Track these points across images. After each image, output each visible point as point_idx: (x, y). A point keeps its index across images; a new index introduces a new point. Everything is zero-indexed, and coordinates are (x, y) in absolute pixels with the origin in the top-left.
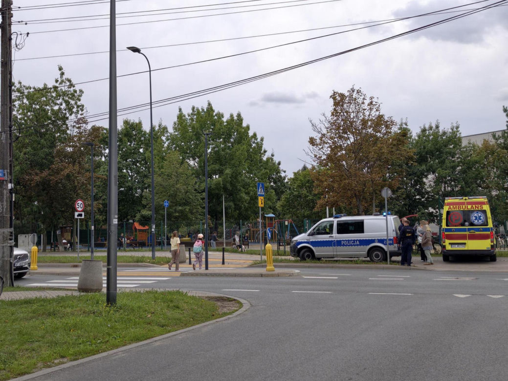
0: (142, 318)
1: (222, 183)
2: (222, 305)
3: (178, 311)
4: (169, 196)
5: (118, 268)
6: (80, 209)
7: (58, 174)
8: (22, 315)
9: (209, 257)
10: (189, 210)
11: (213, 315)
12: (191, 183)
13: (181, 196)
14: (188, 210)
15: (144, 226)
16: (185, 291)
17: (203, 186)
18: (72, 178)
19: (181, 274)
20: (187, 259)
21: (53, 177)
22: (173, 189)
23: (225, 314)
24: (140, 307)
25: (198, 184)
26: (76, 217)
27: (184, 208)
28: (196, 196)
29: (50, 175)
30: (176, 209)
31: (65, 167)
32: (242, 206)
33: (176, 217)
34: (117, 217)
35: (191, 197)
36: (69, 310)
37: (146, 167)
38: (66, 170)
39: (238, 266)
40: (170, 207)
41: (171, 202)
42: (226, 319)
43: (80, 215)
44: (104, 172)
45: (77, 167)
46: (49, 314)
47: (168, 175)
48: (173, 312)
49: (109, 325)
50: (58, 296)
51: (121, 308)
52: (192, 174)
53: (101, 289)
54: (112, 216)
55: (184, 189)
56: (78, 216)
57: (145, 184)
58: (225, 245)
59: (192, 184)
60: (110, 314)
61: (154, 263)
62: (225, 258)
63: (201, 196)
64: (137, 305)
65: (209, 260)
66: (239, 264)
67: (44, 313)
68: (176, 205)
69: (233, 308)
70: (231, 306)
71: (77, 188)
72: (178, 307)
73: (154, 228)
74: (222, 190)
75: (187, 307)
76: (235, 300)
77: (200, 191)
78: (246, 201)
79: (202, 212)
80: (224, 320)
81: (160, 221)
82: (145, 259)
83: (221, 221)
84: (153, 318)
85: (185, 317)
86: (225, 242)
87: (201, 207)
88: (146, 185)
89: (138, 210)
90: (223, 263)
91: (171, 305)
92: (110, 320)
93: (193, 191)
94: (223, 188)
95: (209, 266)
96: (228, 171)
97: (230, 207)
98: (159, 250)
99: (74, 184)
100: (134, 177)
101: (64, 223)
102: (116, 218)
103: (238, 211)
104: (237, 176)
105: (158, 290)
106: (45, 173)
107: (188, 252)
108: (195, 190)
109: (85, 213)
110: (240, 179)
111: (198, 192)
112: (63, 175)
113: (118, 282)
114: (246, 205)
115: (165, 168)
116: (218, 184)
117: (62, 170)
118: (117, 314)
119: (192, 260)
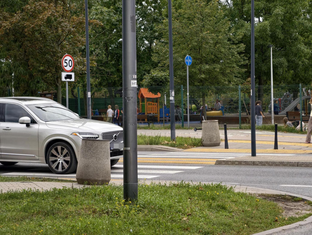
0: (175, 221)
1: (269, 29)
2: (285, 206)
3: (225, 214)
4: (191, 50)
5: (138, 153)
6: (68, 68)
7: (35, 18)
8: (9, 214)
9: (257, 138)
10: (221, 69)
11: (276, 221)
12: (223, 30)
13: (207, 48)
14: (218, 70)
15: (156, 94)
16: (228, 185)
17: (241, 33)
18: (55, 23)
19: (217, 161)
20: (222, 140)
21: (27, 23)
22: (196, 39)
23: (292, 220)
24: (170, 206)
25: (233, 30)
26: (63, 79)
27: (212, 67)
28: (230, 49)
29: (23, 19)
30: (201, 68)
31: (44, 8)
32: (300, 63)
33: (201, 81)
34: (136, 77)
35: (223, 50)
36: (72, 208)
37: (155, 8)
38: (46, 12)
39: (298, 151)
40: (193, 65)
41: (194, 58)
42: (297, 227)
43: (69, 77)
44: (97, 14)
45: (60, 9)
46: (47, 214)
47: (188, 18)
48: (218, 215)
49: (131, 230)
50: (55, 189)
51: (144, 207)
52: (225, 15)
53: (108, 181)
54: (130, 76)
55: (213, 39)
56: (66, 78)
57: (155, 32)
58: (273, 121)
59: (225, 32)
60: (130, 215)
61: (173, 146)
62: (278, 140)
63: (238, 49)
64: (167, 202)
65: (257, 142)
66: (300, 149)
67: (38, 213)
68: (201, 63)
69: (304, 212)
70: (299, 208)
71: (62, 38)
72: (224, 208)
73: (173, 95)
74: (269, 39)
75: (236, 208)
76: (303, 200)
77: (237, 42)
78: (305, 56)
79: (239, 73)
80: (294, 228)
81: (180, 85)
82: (160, 140)
83: (267, 86)
84: (191, 222)
85: (235, 222)
86: (273, 117)
87: (238, 65)
88: (157, 34)
89: (145, 70)
90: (276, 147)
91: (214, 204)
92: (132, 224)
93: (226, 41)
94: (271, 36)
95: (257, 150)
96: (279, 10)
97: (281, 64)
98: (179, 128)
99: (57, 32)
100: (138, 22)
101: (44, 89)
102: (134, 79)
103: (292, 72)
104: (292, 17)
105: (191, 183)
106: (17, 17)
107: (223, 131)
108: (229, 40)
109: (75, 75)
110: (296, 22)
111: (234, 43)
112: (42, 20)
113: (139, 171)
114: (306, 61)
115: (184, 7)
116: (263, 30)
117: (40, 12)
118: (141, 215)
119: (229, 142)
